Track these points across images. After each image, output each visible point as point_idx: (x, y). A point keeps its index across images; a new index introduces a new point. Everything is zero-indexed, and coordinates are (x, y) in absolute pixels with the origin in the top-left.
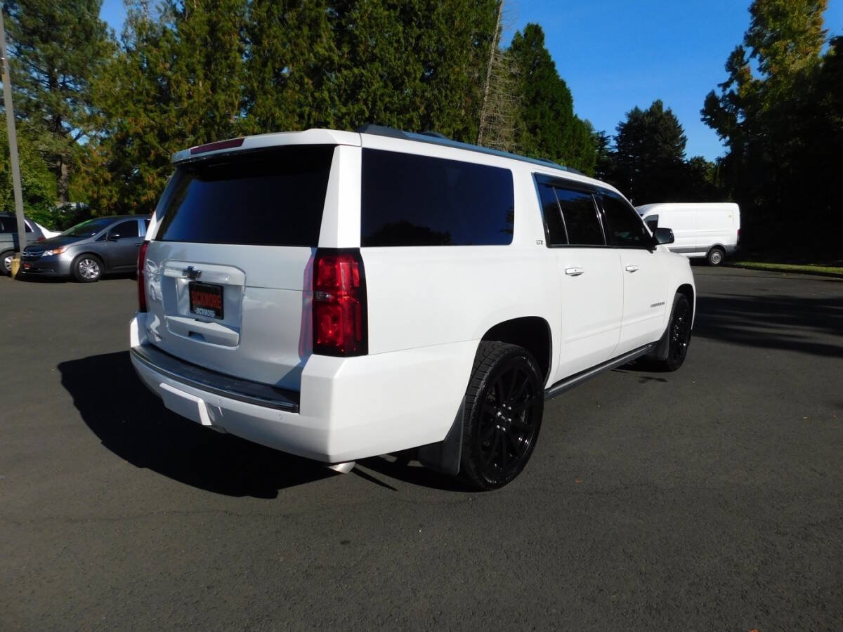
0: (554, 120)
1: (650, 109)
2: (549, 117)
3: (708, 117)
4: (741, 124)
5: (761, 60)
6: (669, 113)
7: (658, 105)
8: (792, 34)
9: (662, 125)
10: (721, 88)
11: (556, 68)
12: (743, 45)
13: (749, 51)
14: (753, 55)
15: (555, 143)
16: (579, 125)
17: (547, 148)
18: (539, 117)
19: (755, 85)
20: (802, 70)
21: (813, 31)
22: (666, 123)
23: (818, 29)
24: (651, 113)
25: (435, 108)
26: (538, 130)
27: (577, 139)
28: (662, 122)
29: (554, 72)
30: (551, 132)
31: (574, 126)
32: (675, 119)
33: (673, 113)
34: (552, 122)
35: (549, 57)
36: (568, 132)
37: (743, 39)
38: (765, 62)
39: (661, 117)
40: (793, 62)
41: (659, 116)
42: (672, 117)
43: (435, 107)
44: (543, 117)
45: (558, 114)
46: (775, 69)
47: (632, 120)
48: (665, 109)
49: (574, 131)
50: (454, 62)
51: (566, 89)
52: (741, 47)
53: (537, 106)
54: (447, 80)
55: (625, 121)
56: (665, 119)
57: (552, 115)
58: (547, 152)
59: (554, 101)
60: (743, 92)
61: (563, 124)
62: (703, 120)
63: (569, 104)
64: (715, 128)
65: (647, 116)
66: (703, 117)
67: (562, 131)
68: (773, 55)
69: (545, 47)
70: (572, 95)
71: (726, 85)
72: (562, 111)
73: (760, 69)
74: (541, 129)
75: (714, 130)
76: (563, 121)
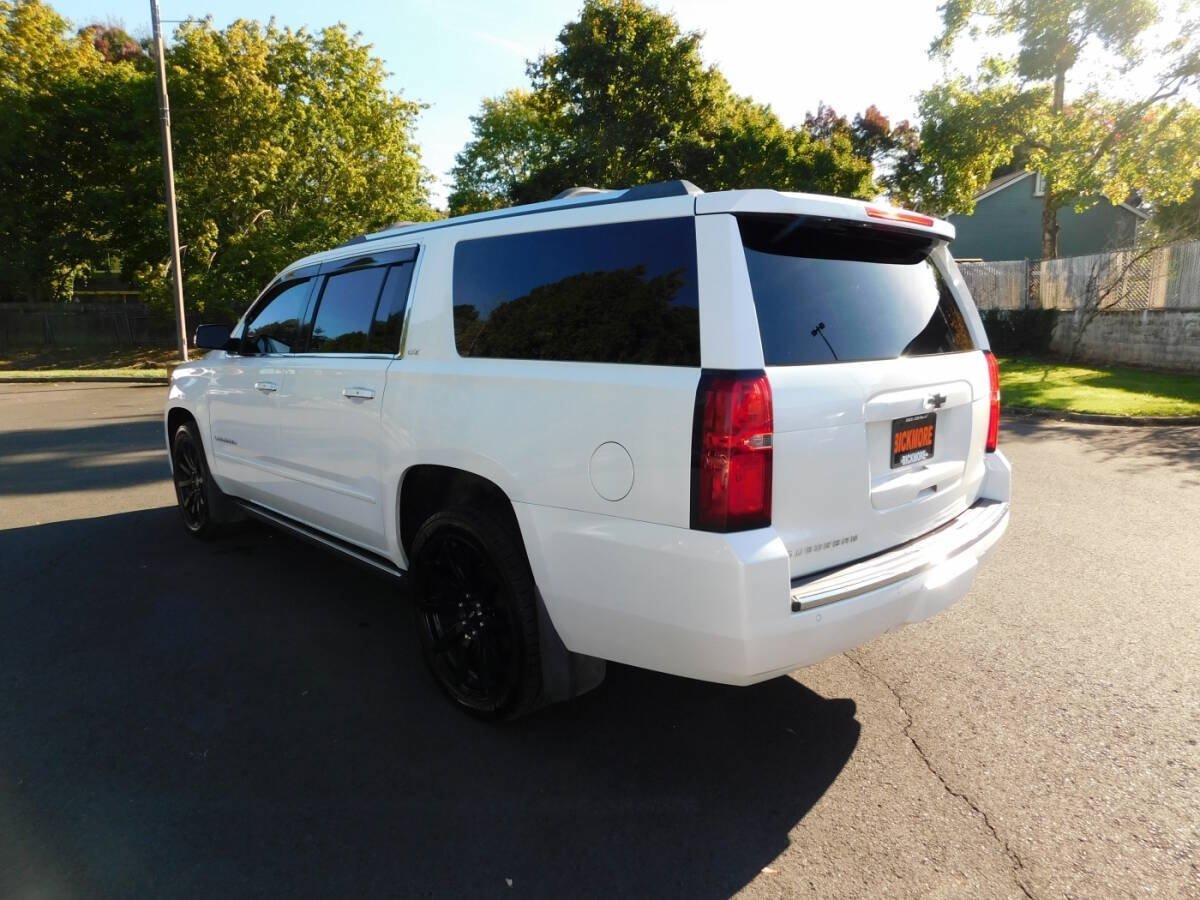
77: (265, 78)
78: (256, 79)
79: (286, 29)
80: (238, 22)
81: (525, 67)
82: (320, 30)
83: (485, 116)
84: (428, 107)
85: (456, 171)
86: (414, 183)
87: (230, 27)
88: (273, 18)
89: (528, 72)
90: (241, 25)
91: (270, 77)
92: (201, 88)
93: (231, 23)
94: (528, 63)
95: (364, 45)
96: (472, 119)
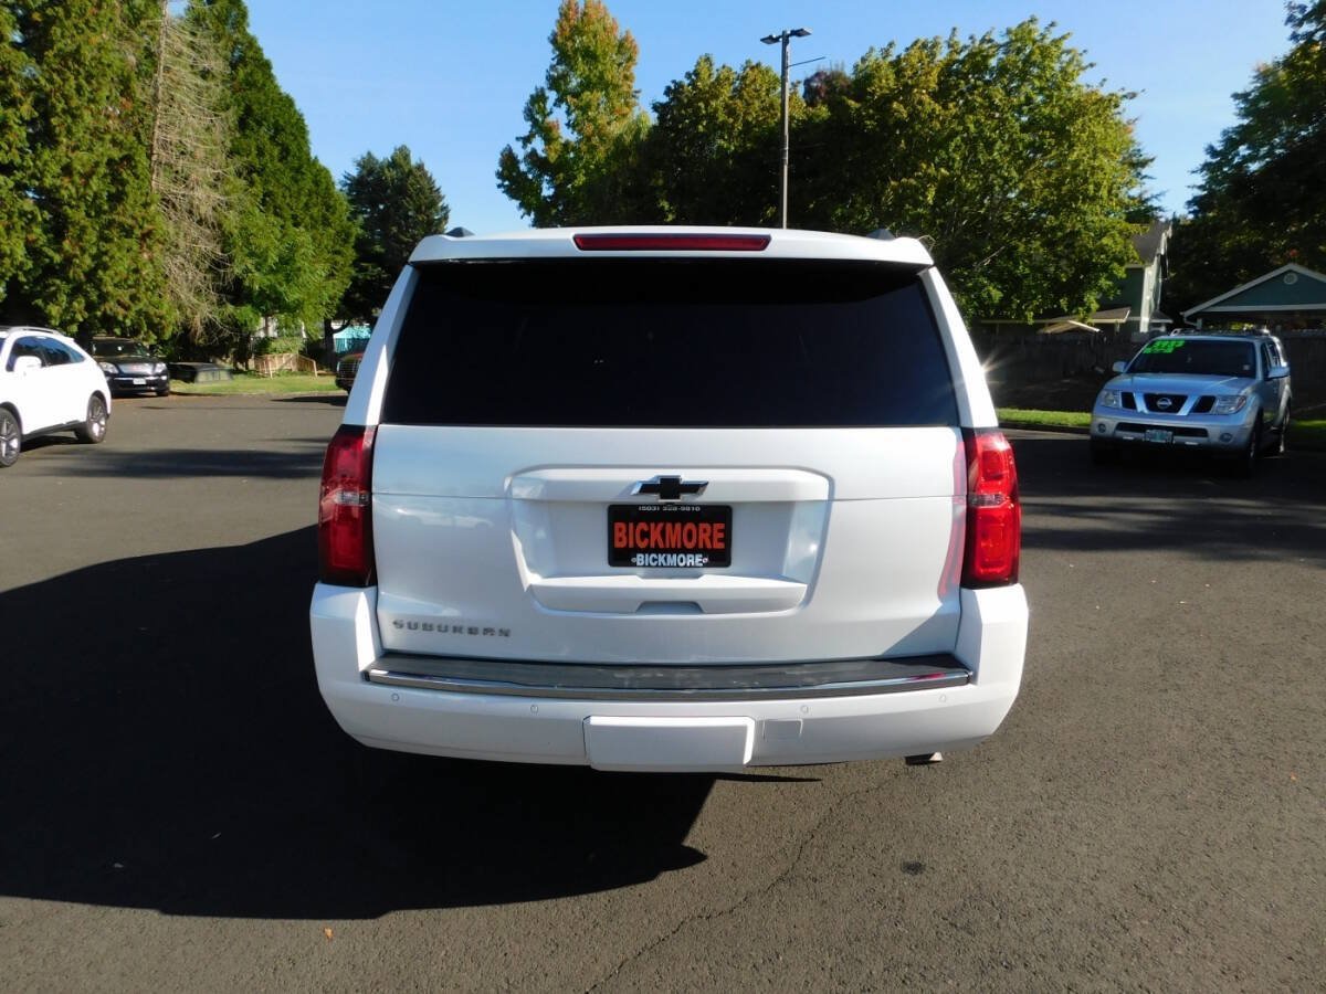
0: (280, 161)
1: (392, 158)
2: (271, 156)
3: (507, 183)
4: (549, 197)
5: (568, 113)
6: (420, 167)
7: (403, 153)
8: (603, 84)
9: (412, 185)
10: (520, 143)
11: (273, 71)
12: (545, 86)
13: (552, 96)
14: (558, 103)
15: (288, 200)
16: (323, 174)
17: (275, 207)
18: (254, 152)
19: (566, 145)
20: (621, 135)
21: (625, 89)
22: (418, 182)
23: (630, 87)
24: (393, 164)
25: (59, 110)
26: (254, 175)
27: (323, 198)
28: (411, 180)
29: (270, 77)
30: (278, 181)
31: (316, 176)
32: (430, 178)
33: (426, 168)
34: (279, 165)
35: (259, 51)
36: (308, 184)
37: (544, 79)
38: (573, 116)
39: (410, 172)
40: (609, 123)
41: (407, 170)
42: (425, 174)
43: (60, 106)
44: (261, 153)
45: (285, 152)
46: (589, 128)
47: (365, 172)
48: (414, 161)
49: (317, 183)
50: (87, 23)
51: (295, 111)
52: (542, 89)
53: (248, 132)
54: (76, 55)
55: (354, 172)
56: (415, 177)
57: (276, 152)
58: (276, 214)
59: (278, 129)
60: (553, 154)
61: (298, 170)
62: (499, 186)
63: (303, 138)
64: (517, 199)
65: (388, 167)
66: (500, 182)
67: (296, 181)
68: (585, 109)
69: (250, 31)
70: (306, 122)
71: (526, 140)
72: (293, 147)
73: (568, 125)
74: (259, 174)
75: (516, 203)
76: (296, 164)
77: (935, 96)
78: (926, 98)
79: (971, 38)
80: (916, 43)
81: (1285, 14)
82: (1005, 32)
83: (1257, 89)
84: (1133, 96)
85: (1206, 166)
86: (1104, 192)
87: (907, 49)
88: (954, 29)
89: (1290, 19)
90: (919, 44)
91: (941, 95)
92: (871, 117)
93: (909, 45)
94: (1291, 7)
95: (1057, 36)
96: (1236, 96)
